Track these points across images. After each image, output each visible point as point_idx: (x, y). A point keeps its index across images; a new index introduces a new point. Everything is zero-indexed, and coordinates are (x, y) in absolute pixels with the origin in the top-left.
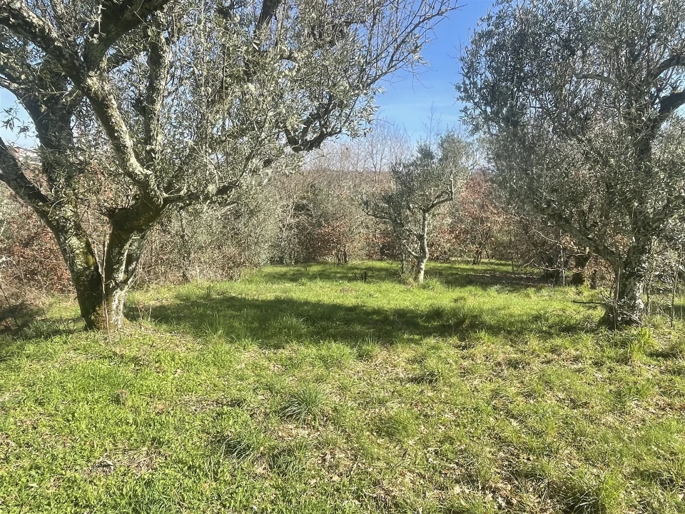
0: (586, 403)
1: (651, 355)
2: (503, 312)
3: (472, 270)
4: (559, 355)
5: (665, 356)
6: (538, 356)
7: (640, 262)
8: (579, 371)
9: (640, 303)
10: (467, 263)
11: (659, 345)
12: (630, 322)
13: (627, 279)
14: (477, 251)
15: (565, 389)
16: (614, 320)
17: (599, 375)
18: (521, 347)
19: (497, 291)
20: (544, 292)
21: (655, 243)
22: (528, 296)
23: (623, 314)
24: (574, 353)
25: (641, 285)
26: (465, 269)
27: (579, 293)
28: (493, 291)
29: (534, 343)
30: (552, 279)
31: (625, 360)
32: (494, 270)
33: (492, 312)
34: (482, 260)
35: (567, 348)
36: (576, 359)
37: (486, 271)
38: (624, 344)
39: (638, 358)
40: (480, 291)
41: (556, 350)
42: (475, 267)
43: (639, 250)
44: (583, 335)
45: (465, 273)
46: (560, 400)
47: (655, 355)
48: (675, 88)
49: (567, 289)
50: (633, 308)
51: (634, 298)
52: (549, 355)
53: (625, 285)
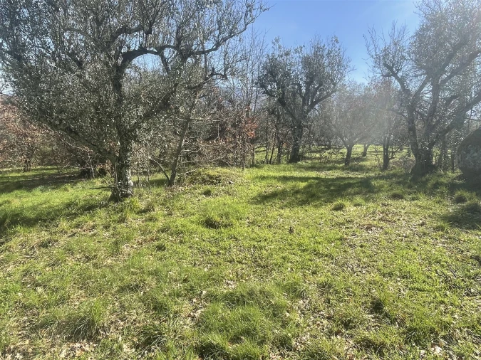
0: (95, 256)
1: (138, 213)
2: (44, 206)
3: (23, 176)
4: (81, 228)
5: (145, 211)
6: (66, 233)
7: (127, 157)
8: (94, 235)
9: (131, 182)
10: (19, 171)
11: (142, 205)
12: (127, 196)
13: (121, 169)
14: (26, 161)
15: (83, 251)
16: (118, 196)
17: (107, 234)
18: (53, 230)
19: (41, 190)
20: (79, 185)
21: (134, 145)
22: (66, 190)
23: (122, 191)
24: (92, 223)
25: (129, 172)
26: (16, 177)
27: (103, 182)
28: (37, 191)
29: (64, 224)
30: (85, 175)
31: (122, 220)
32: (43, 174)
33: (34, 208)
34: (32, 168)
35: (86, 222)
36: (93, 227)
37: (35, 176)
38: (122, 210)
39: (130, 217)
40: (25, 193)
41: (79, 225)
42: (26, 174)
43: (124, 150)
44: (98, 210)
45: (16, 180)
46: (78, 260)
47: (141, 212)
48: (129, 48)
49: (95, 180)
50: (127, 186)
51: (127, 180)
52: (74, 230)
53: (120, 173)
